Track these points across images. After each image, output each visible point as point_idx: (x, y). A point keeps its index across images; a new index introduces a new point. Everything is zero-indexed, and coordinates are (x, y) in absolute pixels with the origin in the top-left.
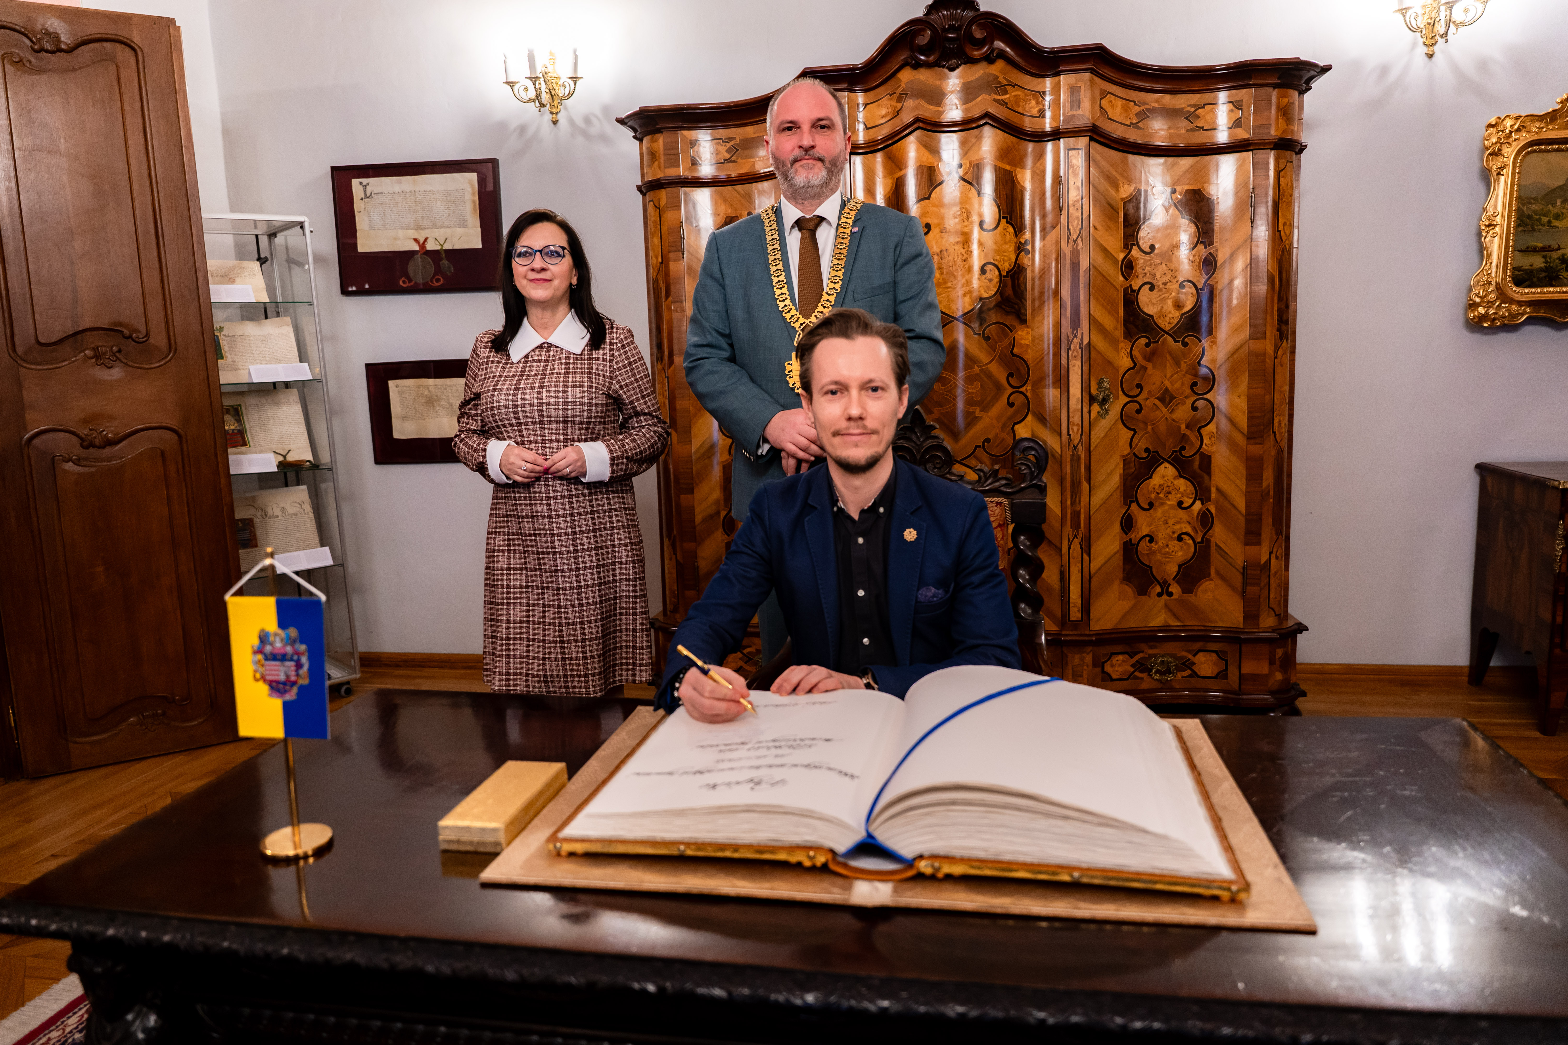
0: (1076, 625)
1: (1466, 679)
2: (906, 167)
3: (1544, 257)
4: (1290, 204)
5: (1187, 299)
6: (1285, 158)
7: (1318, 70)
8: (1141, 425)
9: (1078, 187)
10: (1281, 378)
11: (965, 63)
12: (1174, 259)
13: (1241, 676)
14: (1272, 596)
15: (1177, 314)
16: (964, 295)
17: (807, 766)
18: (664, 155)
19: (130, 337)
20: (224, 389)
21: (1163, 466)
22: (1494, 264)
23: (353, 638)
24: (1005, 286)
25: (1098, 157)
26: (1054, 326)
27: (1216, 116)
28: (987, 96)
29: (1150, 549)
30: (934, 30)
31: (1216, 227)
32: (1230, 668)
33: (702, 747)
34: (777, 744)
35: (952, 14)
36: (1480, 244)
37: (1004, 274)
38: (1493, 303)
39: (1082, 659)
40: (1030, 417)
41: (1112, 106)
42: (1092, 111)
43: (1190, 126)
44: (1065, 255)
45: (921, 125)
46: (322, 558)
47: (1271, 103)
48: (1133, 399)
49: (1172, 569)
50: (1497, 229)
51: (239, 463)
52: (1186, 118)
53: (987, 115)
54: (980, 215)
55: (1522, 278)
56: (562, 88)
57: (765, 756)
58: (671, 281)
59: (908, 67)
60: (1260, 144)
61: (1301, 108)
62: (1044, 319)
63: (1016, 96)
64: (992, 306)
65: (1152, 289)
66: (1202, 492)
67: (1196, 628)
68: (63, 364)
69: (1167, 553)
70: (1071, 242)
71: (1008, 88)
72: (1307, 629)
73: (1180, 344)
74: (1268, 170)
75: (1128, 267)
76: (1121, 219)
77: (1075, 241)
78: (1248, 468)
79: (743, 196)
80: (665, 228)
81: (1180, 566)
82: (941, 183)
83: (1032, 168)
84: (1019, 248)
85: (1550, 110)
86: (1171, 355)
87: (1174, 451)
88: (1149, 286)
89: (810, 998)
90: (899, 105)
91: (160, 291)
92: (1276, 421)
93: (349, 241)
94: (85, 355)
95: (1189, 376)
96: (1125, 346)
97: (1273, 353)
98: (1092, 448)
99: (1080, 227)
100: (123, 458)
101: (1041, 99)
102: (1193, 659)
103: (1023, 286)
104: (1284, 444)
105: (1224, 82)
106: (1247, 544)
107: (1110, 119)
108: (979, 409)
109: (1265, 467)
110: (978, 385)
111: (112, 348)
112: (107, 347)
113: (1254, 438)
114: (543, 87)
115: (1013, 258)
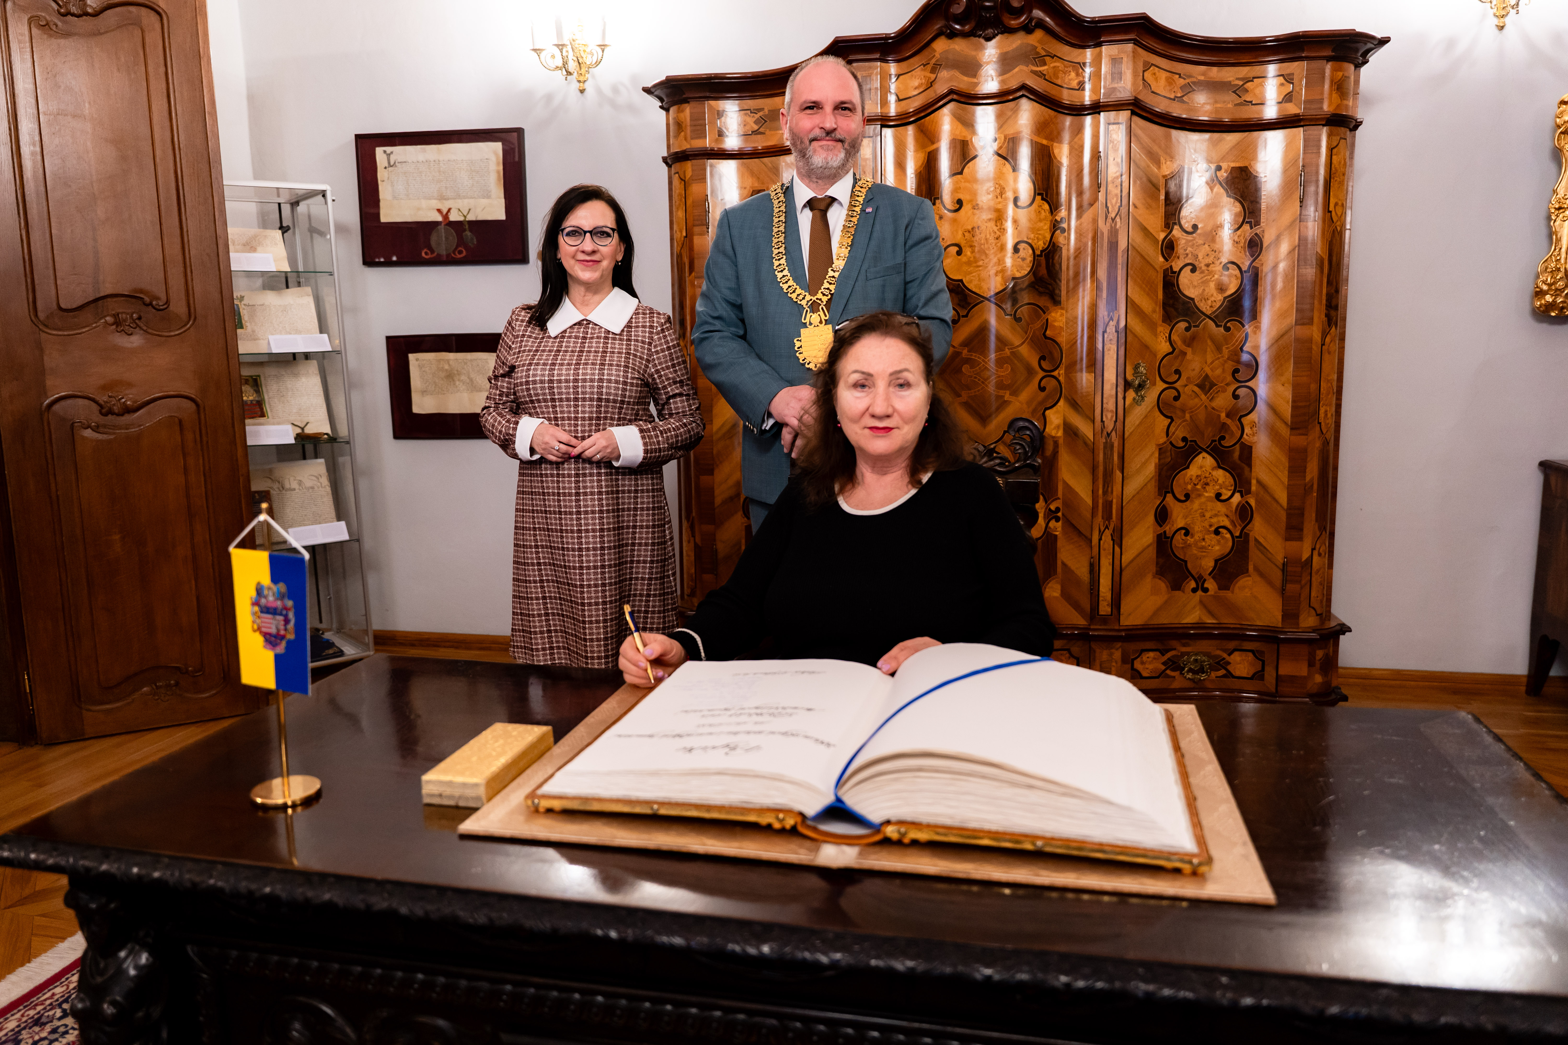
0: (1105, 619)
1: (1523, 689)
2: (939, 140)
4: (1341, 183)
5: (1230, 282)
6: (1338, 135)
7: (1376, 43)
8: (1179, 413)
9: (1118, 164)
10: (1329, 367)
11: (1002, 33)
12: (1218, 239)
13: (1278, 678)
14: (1313, 594)
15: (1220, 297)
16: (996, 275)
17: (785, 734)
18: (691, 126)
19: (151, 304)
20: (242, 359)
21: (1201, 456)
23: (367, 615)
24: (1039, 265)
25: (1139, 132)
26: (1089, 308)
27: (1264, 90)
28: (1024, 68)
29: (1185, 543)
31: (1263, 206)
32: (1267, 668)
34: (759, 711)
37: (1038, 252)
39: (1111, 655)
40: (1061, 403)
41: (1156, 79)
42: (1134, 84)
43: (1238, 100)
44: (1102, 234)
45: (955, 97)
46: (337, 532)
47: (1323, 77)
48: (1171, 385)
49: (1208, 564)
51: (256, 434)
52: (1234, 92)
53: (1023, 87)
54: (1015, 191)
56: (590, 56)
57: (745, 723)
58: (696, 256)
59: (943, 37)
60: (1311, 120)
61: (1357, 82)
62: (1078, 300)
63: (1054, 67)
64: (1024, 286)
65: (1193, 270)
66: (1242, 484)
67: (1232, 626)
68: (84, 330)
69: (1203, 547)
70: (1109, 220)
71: (1047, 59)
72: (1350, 631)
73: (1222, 329)
74: (1319, 147)
75: (1169, 248)
76: (1162, 197)
77: (1113, 220)
78: (1291, 460)
80: (689, 202)
81: (1216, 561)
82: (975, 157)
83: (1070, 143)
84: (1054, 226)
86: (1212, 340)
87: (1213, 441)
88: (1190, 267)
89: (766, 948)
90: (933, 76)
91: (180, 257)
92: (1322, 411)
93: (372, 211)
94: (106, 322)
95: (1230, 362)
96: (1163, 330)
97: (1320, 340)
98: (1126, 436)
99: (1119, 204)
100: (140, 426)
101: (1081, 70)
102: (1228, 658)
103: (1057, 266)
104: (1330, 436)
105: (1274, 54)
106: (1287, 539)
107: (1153, 92)
108: (1008, 392)
109: (1309, 459)
110: (1008, 367)
111: (132, 314)
112: (128, 313)
113: (1298, 428)
114: (571, 56)
115: (1048, 237)
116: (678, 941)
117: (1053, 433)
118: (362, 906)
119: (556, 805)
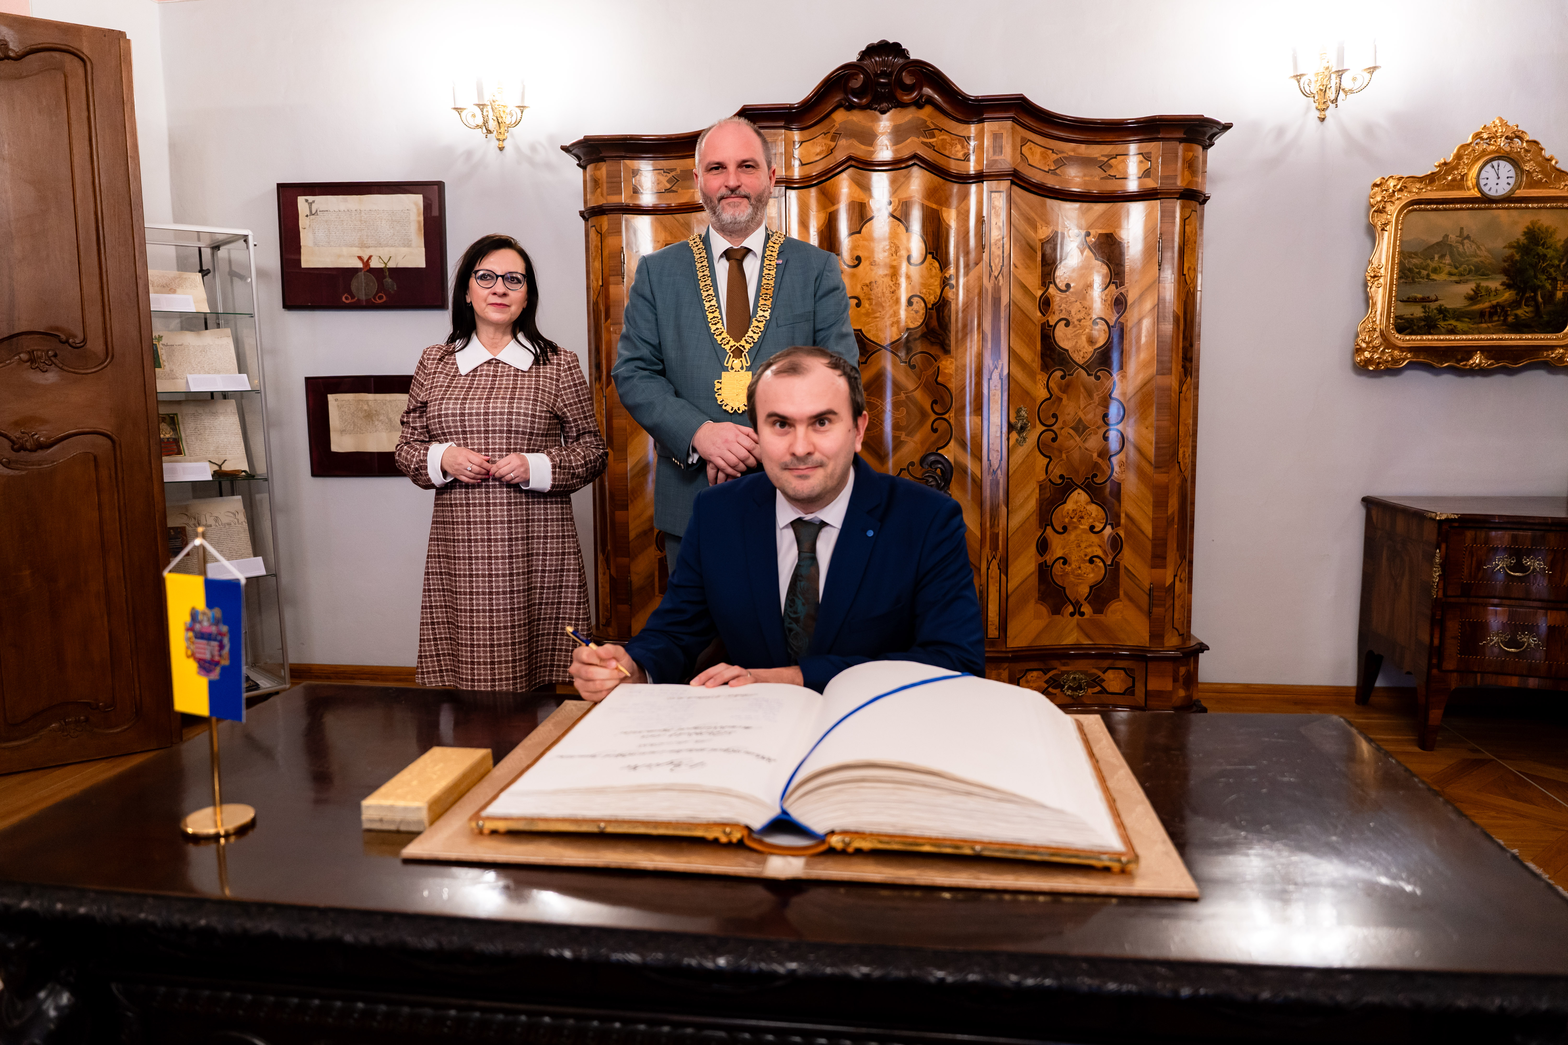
0: (993, 642)
1: (1353, 698)
2: (838, 202)
3: (1424, 307)
4: (1194, 250)
5: (1100, 336)
6: (1190, 207)
7: (1220, 128)
8: (1056, 453)
9: (1000, 228)
10: (1185, 412)
11: (896, 107)
12: (1088, 297)
13: (1147, 693)
14: (1176, 616)
15: (1091, 349)
16: (892, 325)
17: (726, 750)
18: (607, 183)
19: (67, 342)
20: (160, 398)
21: (1076, 492)
22: (1378, 313)
23: (283, 649)
24: (931, 317)
25: (1018, 200)
26: (976, 357)
27: (1126, 167)
28: (915, 139)
29: (1064, 571)
30: (866, 74)
31: (1127, 269)
32: (1137, 684)
33: (625, 733)
34: (698, 730)
35: (884, 60)
36: (1366, 293)
37: (930, 306)
38: (1377, 348)
40: (952, 443)
41: (1032, 154)
42: (1013, 156)
43: (1104, 175)
44: (987, 290)
45: (853, 163)
46: (256, 567)
47: (1177, 156)
48: (1049, 428)
49: (1084, 590)
50: (1382, 280)
51: (173, 471)
52: (1100, 167)
53: (915, 156)
54: (908, 250)
55: (1404, 326)
56: (509, 116)
57: (686, 742)
58: (611, 304)
59: (842, 109)
60: (1167, 193)
61: (1205, 162)
62: (966, 350)
63: (943, 139)
64: (917, 336)
65: (1067, 324)
66: (1112, 518)
67: (1106, 646)
69: (1079, 575)
70: (993, 278)
71: (936, 132)
72: (1207, 648)
73: (1093, 378)
74: (1174, 218)
75: (1045, 304)
76: (1039, 258)
77: (996, 278)
78: (1155, 495)
79: (682, 225)
80: (605, 253)
81: (1091, 587)
82: (871, 218)
83: (957, 208)
84: (944, 282)
85: (1429, 172)
86: (1084, 387)
87: (1087, 478)
88: (1064, 322)
89: (722, 962)
90: (833, 144)
91: (99, 297)
92: (1181, 452)
93: (293, 257)
94: (20, 358)
95: (1101, 408)
96: (1042, 378)
97: (1178, 389)
98: (1010, 474)
99: (1001, 264)
100: (54, 462)
101: (966, 143)
102: (1102, 676)
103: (947, 318)
104: (1188, 474)
105: (1135, 135)
106: (1153, 567)
107: (1030, 165)
108: (904, 433)
109: (1170, 495)
110: (904, 410)
111: (48, 351)
112: (43, 351)
113: (1161, 467)
114: (491, 115)
115: (939, 292)
116: (633, 957)
118: (302, 935)
119: (502, 826)
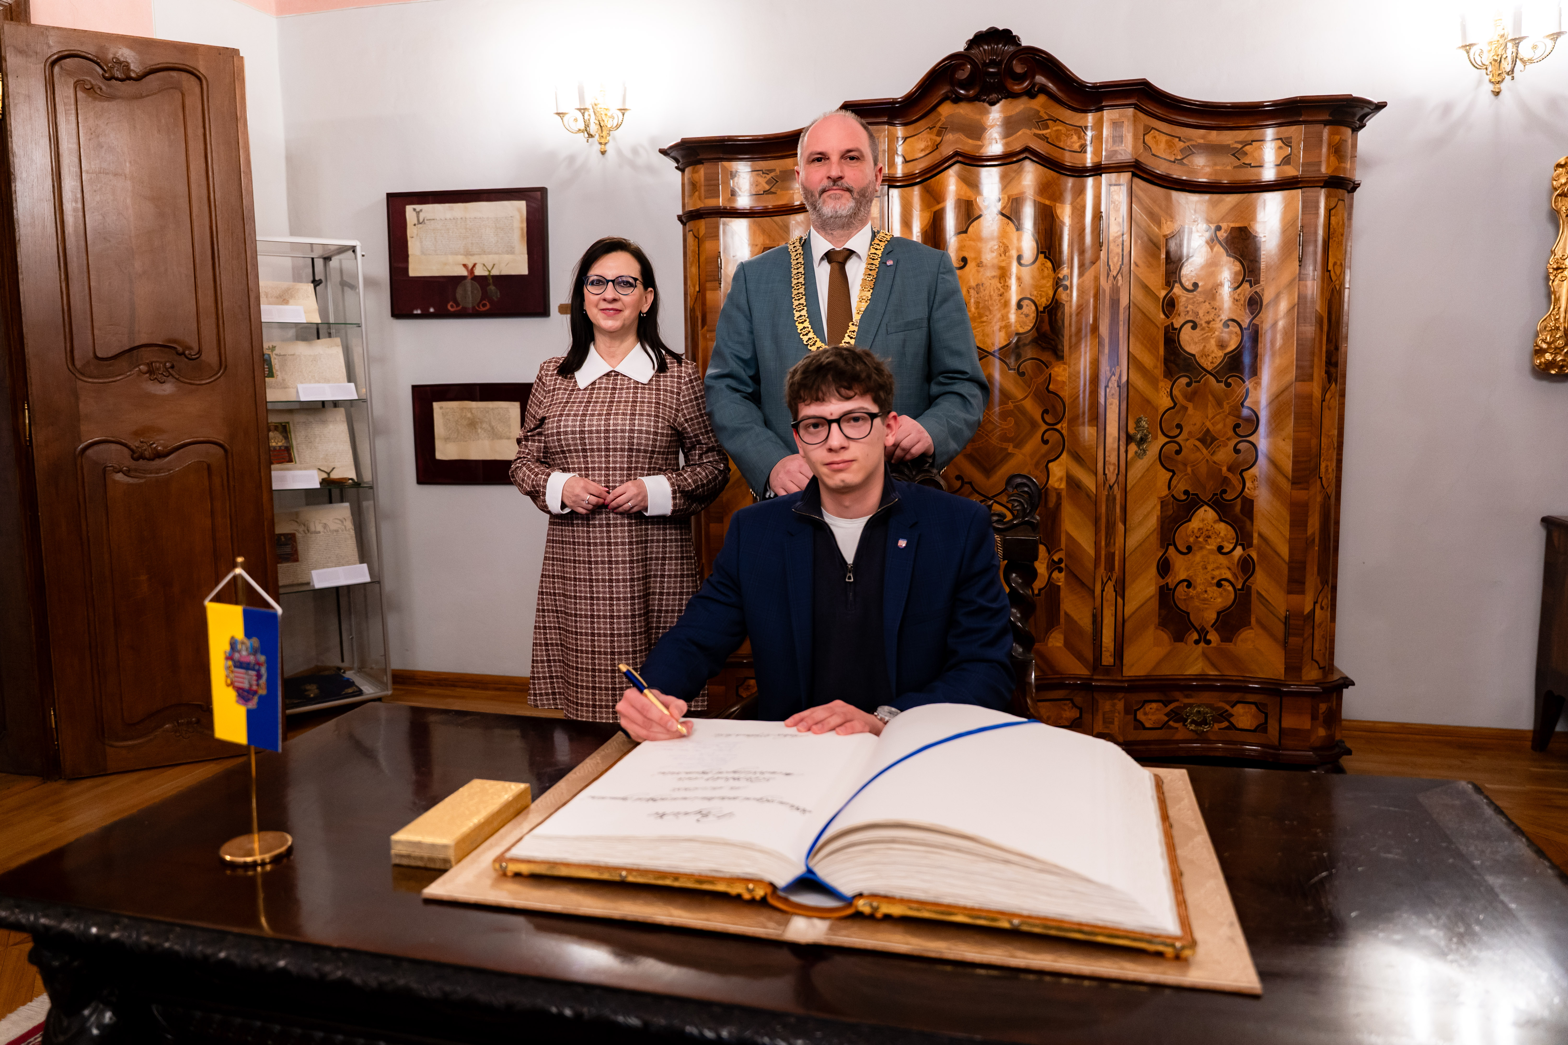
0: (1107, 670)
1: (1529, 744)
2: (945, 200)
4: (1340, 243)
5: (1231, 339)
6: (1336, 196)
7: (1372, 107)
8: (1180, 466)
9: (1119, 223)
10: (1329, 423)
11: (1006, 98)
12: (1218, 298)
13: (1281, 731)
14: (1316, 647)
15: (1220, 354)
16: (1000, 330)
17: (760, 800)
18: (705, 185)
19: (183, 354)
20: (270, 406)
21: (1202, 509)
22: (1561, 310)
23: (386, 655)
24: (1042, 321)
25: (1140, 193)
26: (1091, 363)
27: (1263, 153)
28: (1028, 131)
29: (1188, 595)
30: (974, 64)
31: (1263, 265)
32: (1270, 721)
34: (736, 775)
35: (993, 49)
36: (1546, 288)
37: (1041, 309)
38: (1561, 349)
39: (1114, 705)
40: (1064, 455)
41: (1157, 142)
42: (1135, 147)
43: (1237, 163)
44: (1104, 291)
45: (960, 159)
46: (358, 574)
47: (1321, 141)
48: (1172, 439)
49: (1211, 616)
51: (283, 479)
52: (1233, 155)
53: (1027, 149)
54: (1019, 249)
56: (611, 120)
57: (721, 788)
58: (708, 310)
59: (948, 102)
60: (1309, 182)
61: (1354, 145)
62: (1080, 356)
63: (1057, 130)
64: (1027, 342)
65: (1194, 327)
66: (1243, 538)
67: (1234, 678)
68: (118, 378)
69: (1205, 600)
70: (1111, 278)
71: (1050, 122)
72: (1353, 684)
73: (1223, 385)
74: (1317, 208)
75: (1170, 305)
76: (1163, 256)
77: (1115, 278)
78: (1292, 514)
79: (780, 228)
80: (702, 259)
81: (1219, 613)
82: (980, 216)
83: (1072, 204)
84: (1057, 283)
86: (1214, 396)
87: (1215, 494)
88: (1191, 324)
90: (939, 139)
91: (213, 310)
92: (1323, 465)
93: (401, 265)
94: (140, 369)
95: (1231, 417)
96: (1165, 385)
97: (1320, 397)
98: (1128, 489)
99: (1120, 263)
100: (171, 470)
101: (1083, 133)
102: (1230, 710)
103: (1060, 322)
104: (1332, 491)
105: (1272, 119)
106: (1289, 592)
107: (1153, 155)
108: (1011, 445)
109: (1310, 513)
110: (1011, 420)
111: (165, 364)
112: (161, 363)
113: (1299, 483)
114: (593, 120)
115: (1051, 294)
116: (634, 1021)
117: (1056, 485)
118: (315, 975)
119: (524, 869)
